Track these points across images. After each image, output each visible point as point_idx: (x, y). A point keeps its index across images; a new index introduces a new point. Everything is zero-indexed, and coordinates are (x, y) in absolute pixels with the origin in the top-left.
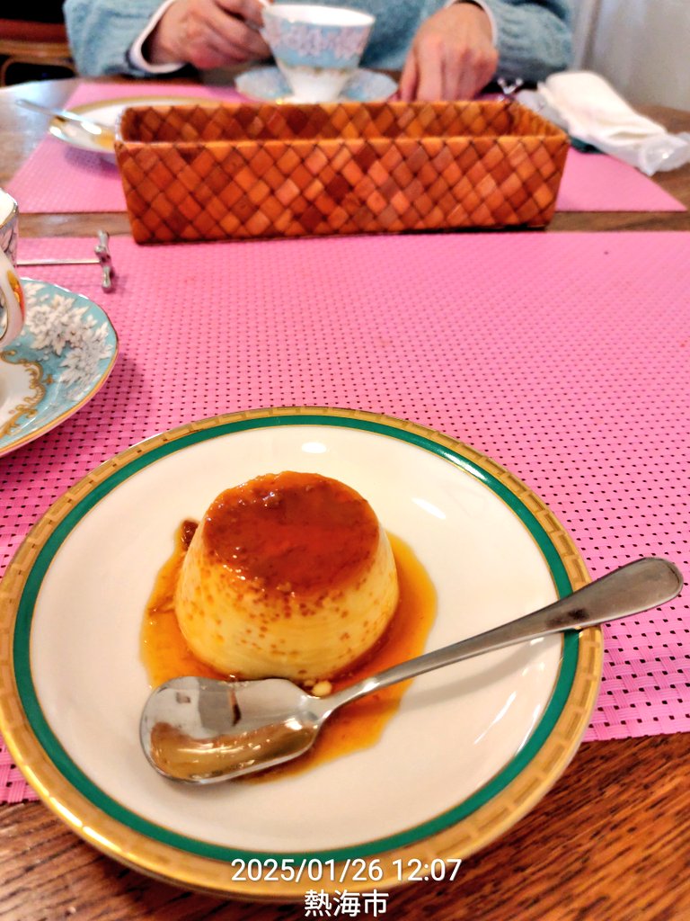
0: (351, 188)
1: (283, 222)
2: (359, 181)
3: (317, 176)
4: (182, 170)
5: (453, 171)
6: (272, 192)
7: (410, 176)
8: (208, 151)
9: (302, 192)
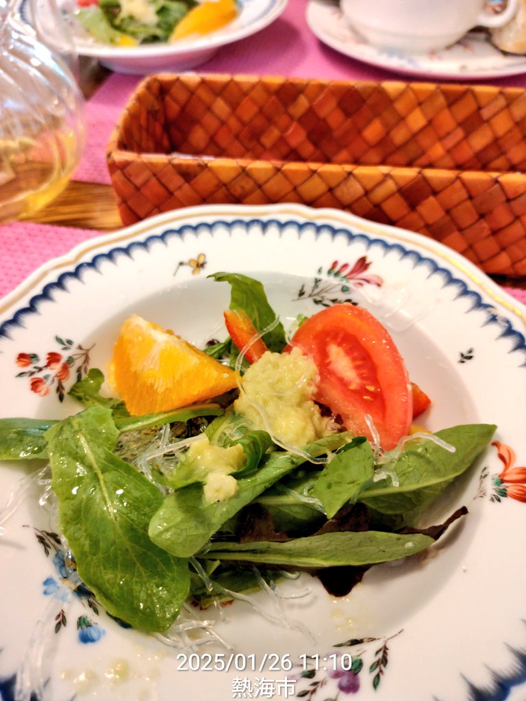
3: (347, 207)
4: (179, 188)
8: (211, 170)
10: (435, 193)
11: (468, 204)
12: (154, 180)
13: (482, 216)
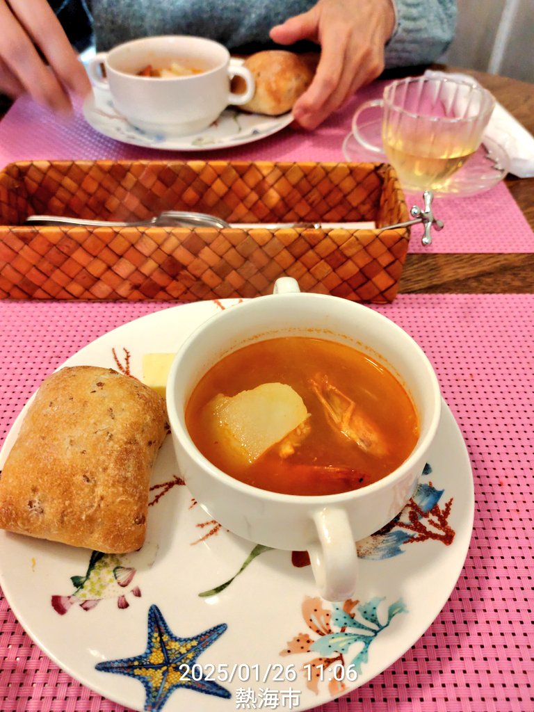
0: (184, 267)
1: (123, 290)
2: (191, 262)
3: (148, 257)
5: (285, 257)
6: (109, 268)
7: (241, 259)
8: (42, 235)
9: (137, 269)
10: (208, 244)
13: (246, 259)
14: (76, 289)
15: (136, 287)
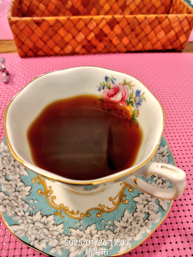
0: (106, 36)
1: (78, 49)
2: (110, 33)
3: (92, 31)
4: (36, 29)
5: (148, 29)
6: (74, 37)
7: (131, 30)
8: (46, 21)
9: (86, 38)
10: (118, 23)
11: (128, 26)
12: (27, 27)
13: (132, 30)
14: (57, 49)
15: (84, 47)
